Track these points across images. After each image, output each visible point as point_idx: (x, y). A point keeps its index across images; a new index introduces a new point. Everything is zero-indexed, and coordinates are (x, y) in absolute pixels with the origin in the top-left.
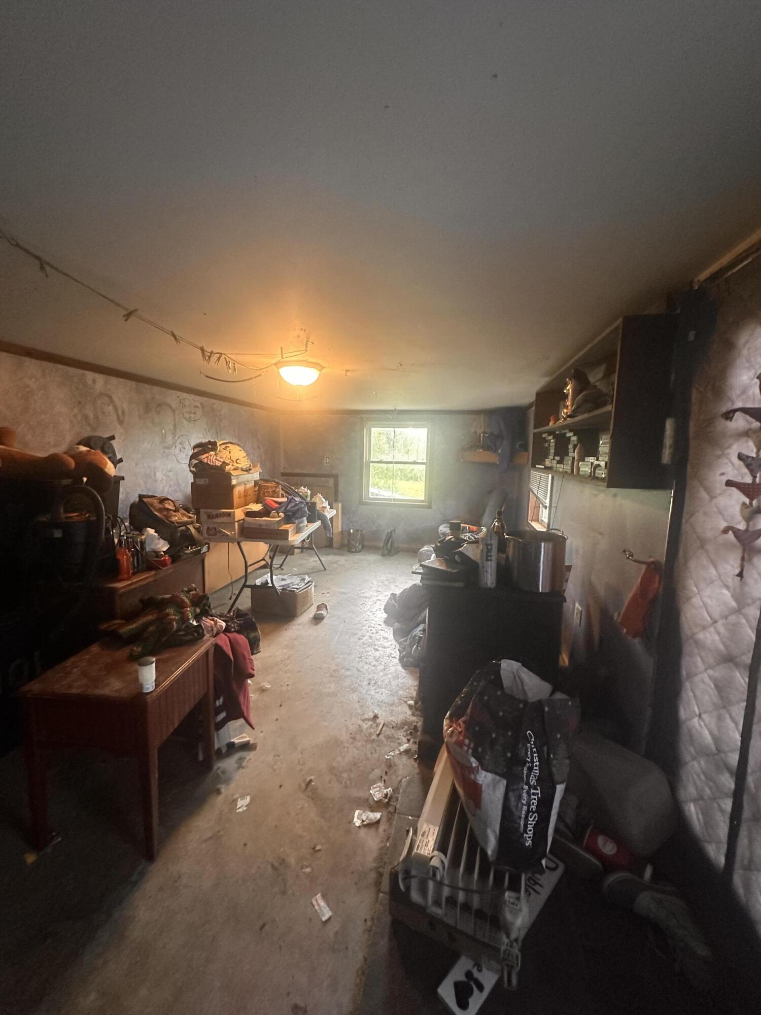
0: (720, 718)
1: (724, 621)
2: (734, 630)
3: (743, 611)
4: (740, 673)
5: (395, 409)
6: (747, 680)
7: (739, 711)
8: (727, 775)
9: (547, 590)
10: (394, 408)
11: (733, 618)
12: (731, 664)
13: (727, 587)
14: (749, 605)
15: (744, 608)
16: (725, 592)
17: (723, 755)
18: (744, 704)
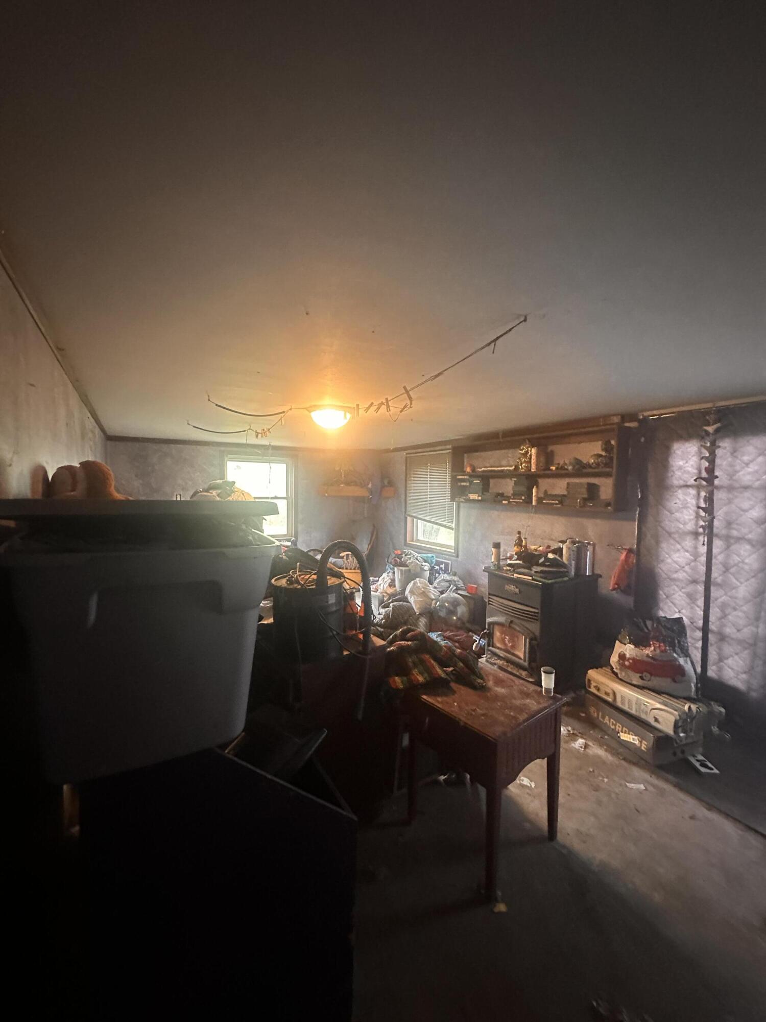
0: (692, 608)
1: (688, 566)
2: (694, 569)
3: (697, 560)
4: (700, 586)
5: (270, 445)
6: (704, 587)
7: (701, 602)
8: (698, 631)
9: (591, 574)
10: (268, 444)
11: (693, 564)
12: (695, 583)
13: (687, 551)
14: (700, 556)
15: (697, 558)
16: (686, 553)
17: (695, 624)
18: (703, 598)
